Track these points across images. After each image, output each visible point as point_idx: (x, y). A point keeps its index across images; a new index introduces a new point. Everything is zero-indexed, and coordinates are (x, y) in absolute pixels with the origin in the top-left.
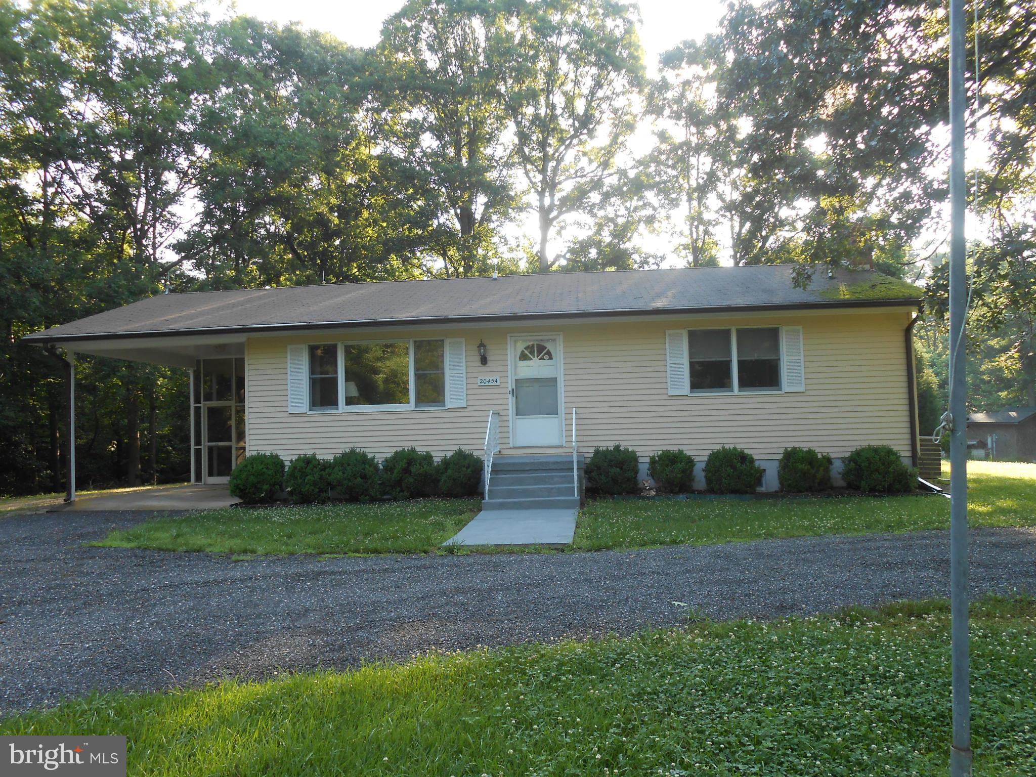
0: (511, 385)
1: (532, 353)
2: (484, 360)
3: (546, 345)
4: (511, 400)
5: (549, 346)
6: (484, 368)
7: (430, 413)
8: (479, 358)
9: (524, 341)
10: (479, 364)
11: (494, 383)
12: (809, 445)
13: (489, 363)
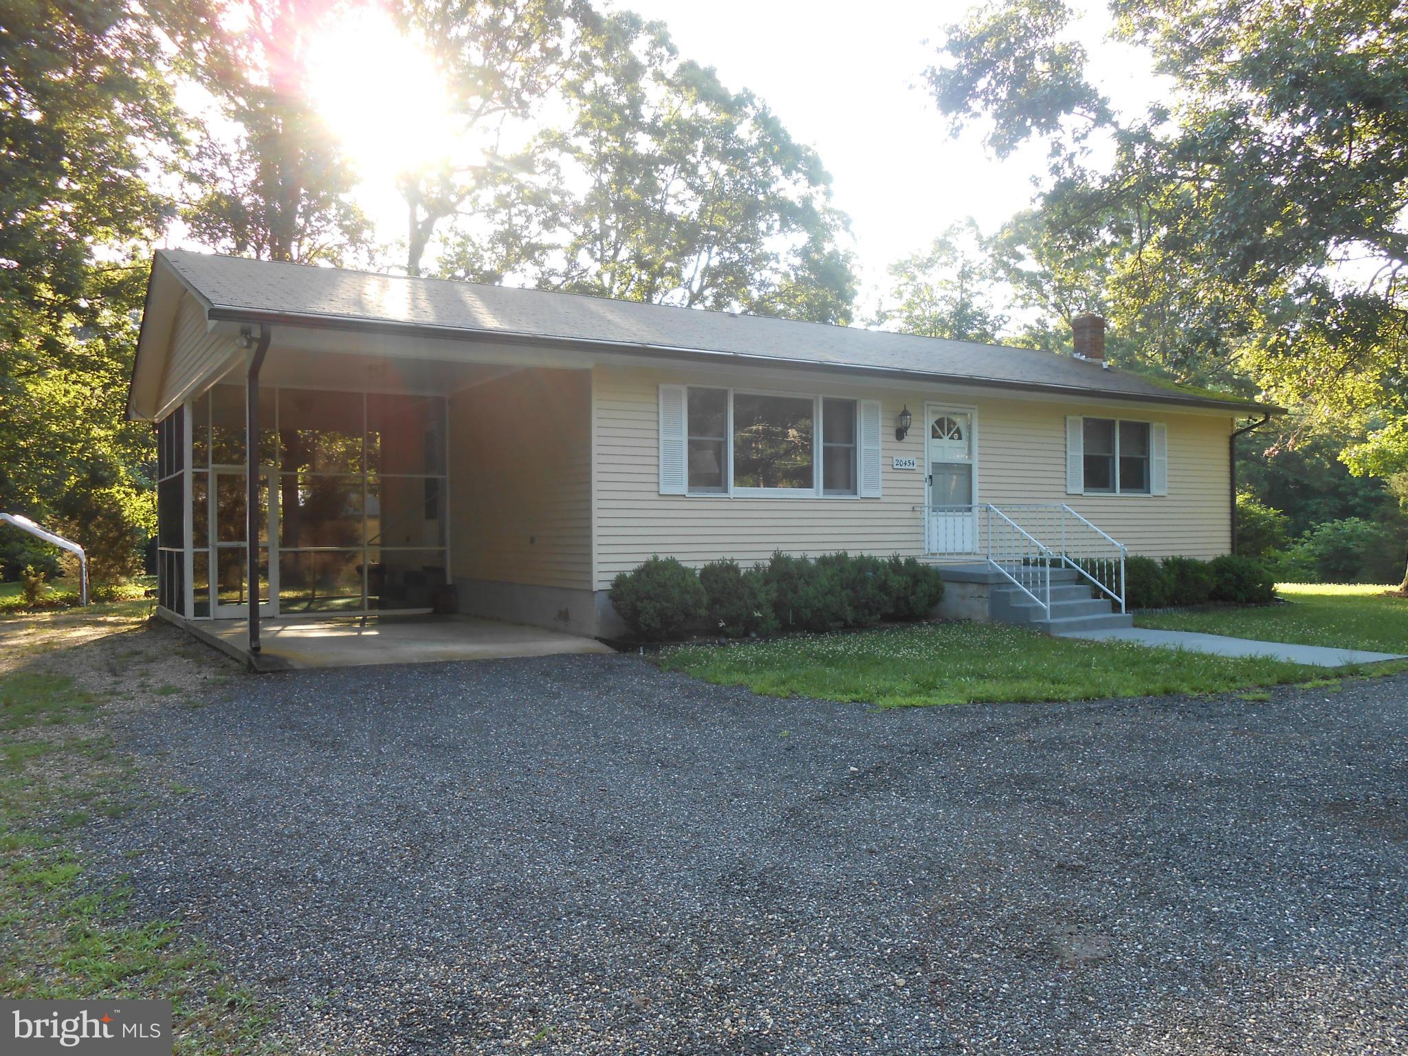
0: (928, 471)
1: (942, 428)
2: (900, 434)
3: (954, 418)
4: (927, 490)
5: (960, 422)
6: (899, 445)
7: (840, 503)
8: (893, 431)
9: (934, 412)
10: (893, 438)
11: (911, 467)
12: (1188, 553)
13: (906, 439)
